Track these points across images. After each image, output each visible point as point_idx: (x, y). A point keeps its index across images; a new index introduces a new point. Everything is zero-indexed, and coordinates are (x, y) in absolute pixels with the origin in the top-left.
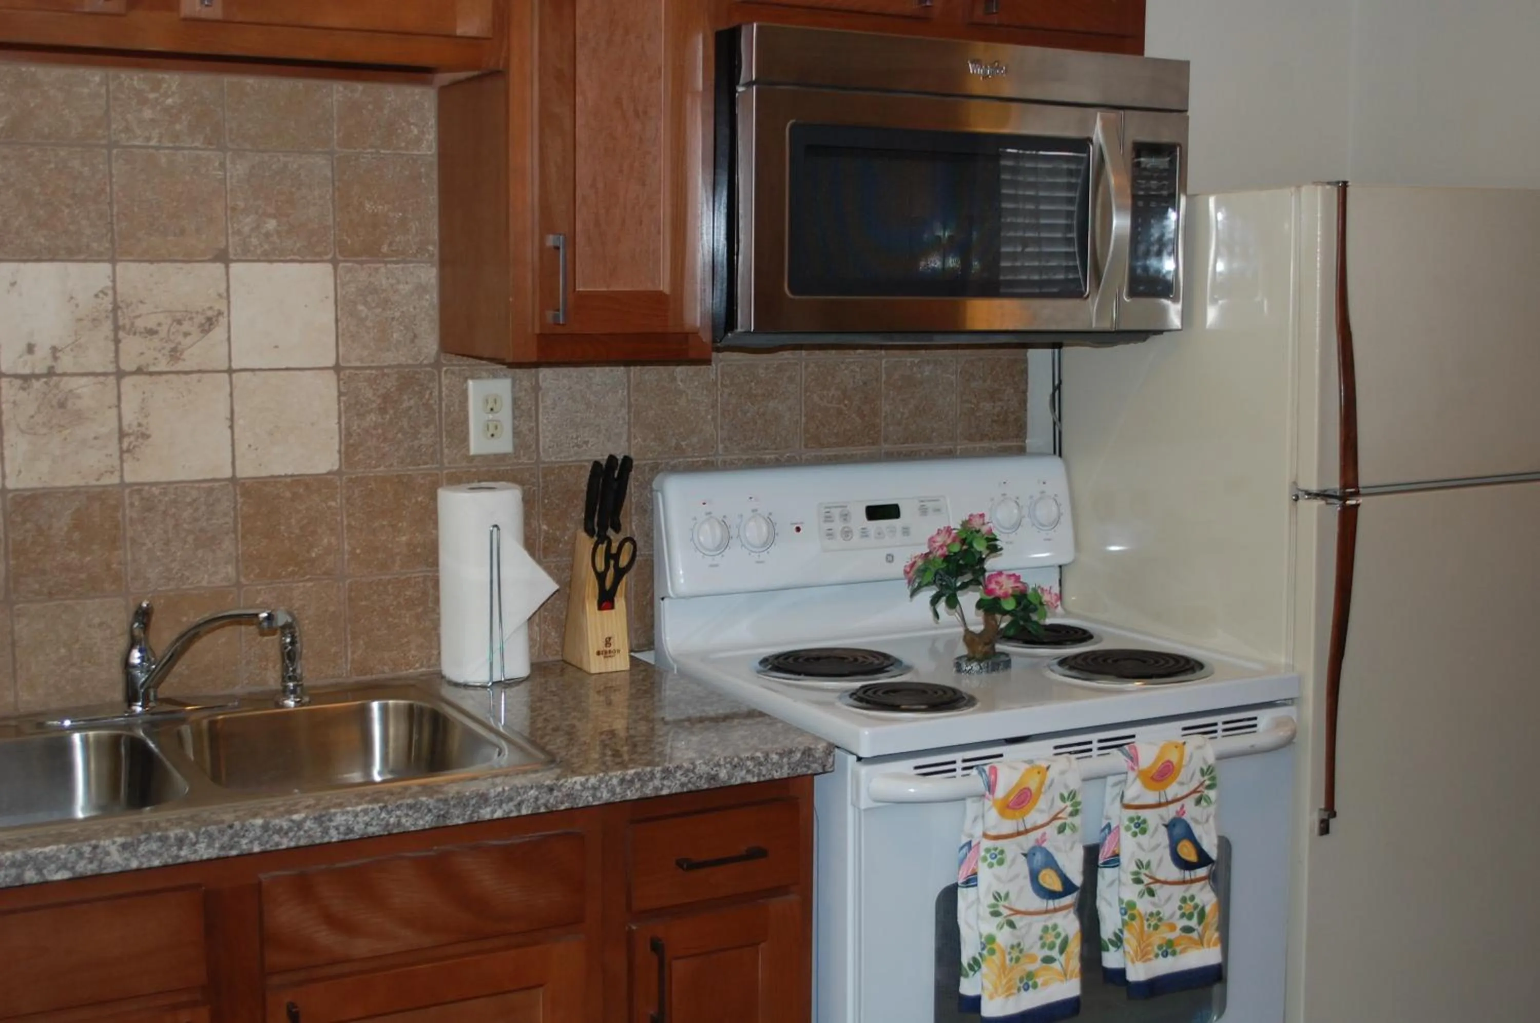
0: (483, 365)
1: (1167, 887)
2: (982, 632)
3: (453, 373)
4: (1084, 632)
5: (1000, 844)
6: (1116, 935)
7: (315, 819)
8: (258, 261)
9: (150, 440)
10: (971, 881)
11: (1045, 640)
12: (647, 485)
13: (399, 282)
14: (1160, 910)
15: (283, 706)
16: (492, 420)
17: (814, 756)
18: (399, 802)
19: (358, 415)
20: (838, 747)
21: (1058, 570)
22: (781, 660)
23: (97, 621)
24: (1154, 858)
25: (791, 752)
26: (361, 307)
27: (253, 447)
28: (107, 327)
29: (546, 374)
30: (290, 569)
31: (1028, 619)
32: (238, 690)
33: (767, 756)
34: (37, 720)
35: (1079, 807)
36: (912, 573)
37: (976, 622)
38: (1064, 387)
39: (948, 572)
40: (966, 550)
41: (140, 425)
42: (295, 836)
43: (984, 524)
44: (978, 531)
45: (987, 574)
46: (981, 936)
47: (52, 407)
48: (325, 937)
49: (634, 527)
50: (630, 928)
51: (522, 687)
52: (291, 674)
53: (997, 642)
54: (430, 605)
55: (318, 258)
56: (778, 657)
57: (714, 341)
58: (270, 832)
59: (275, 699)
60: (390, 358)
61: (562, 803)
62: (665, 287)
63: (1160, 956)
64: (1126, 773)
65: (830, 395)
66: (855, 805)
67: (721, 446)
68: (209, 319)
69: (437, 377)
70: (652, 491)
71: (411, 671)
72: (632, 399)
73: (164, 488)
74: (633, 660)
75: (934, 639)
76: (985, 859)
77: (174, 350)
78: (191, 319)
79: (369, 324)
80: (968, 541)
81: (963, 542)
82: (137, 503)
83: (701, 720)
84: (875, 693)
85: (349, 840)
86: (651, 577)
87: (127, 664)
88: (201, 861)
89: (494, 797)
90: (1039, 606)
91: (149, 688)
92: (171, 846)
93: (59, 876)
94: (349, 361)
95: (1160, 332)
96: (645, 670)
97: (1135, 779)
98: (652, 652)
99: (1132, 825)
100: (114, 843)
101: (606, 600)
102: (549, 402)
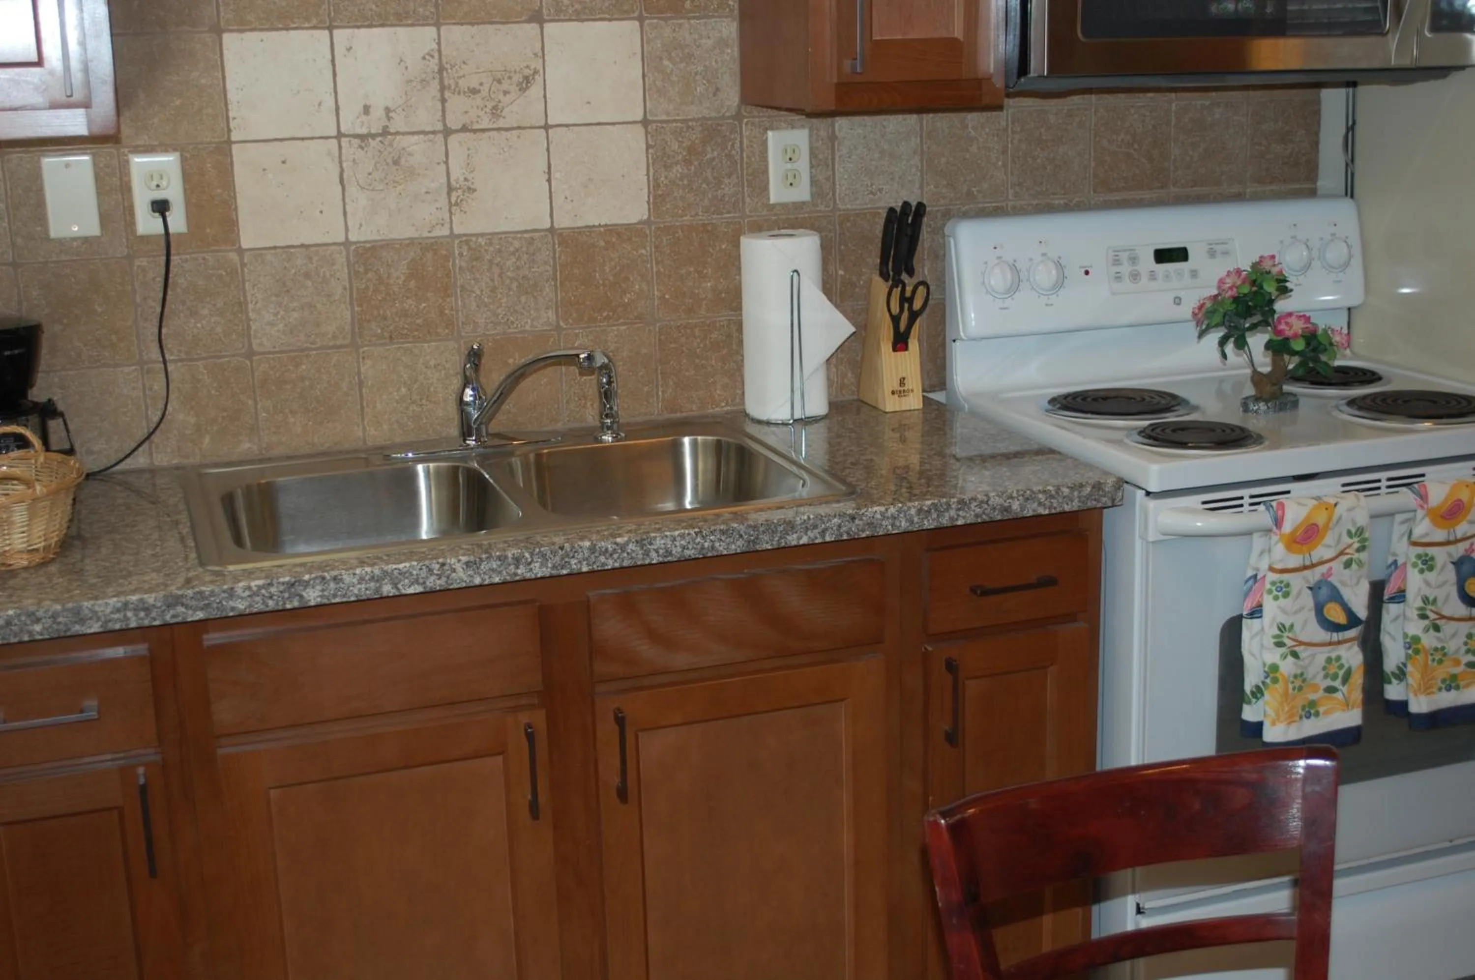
0: (782, 116)
1: (1453, 623)
2: (1270, 373)
3: (753, 124)
4: (1373, 373)
5: (1286, 577)
6: (1399, 668)
7: (637, 542)
8: (570, 20)
9: (475, 193)
10: (1256, 612)
11: (1334, 381)
12: (939, 231)
13: (701, 37)
14: (1445, 645)
15: (601, 441)
16: (791, 170)
17: (1103, 491)
18: (713, 528)
19: (665, 166)
20: (1127, 482)
21: (1346, 313)
22: (1069, 399)
23: (432, 363)
24: (1440, 594)
25: (1081, 486)
26: (666, 63)
27: (569, 200)
28: (435, 85)
29: (842, 124)
30: (605, 314)
31: (1317, 360)
32: (560, 426)
33: (1058, 489)
34: (384, 452)
35: (1366, 544)
36: (1200, 316)
37: (1264, 363)
38: (1358, 128)
39: (1238, 314)
40: (1255, 293)
41: (466, 179)
42: (619, 558)
43: (1274, 265)
44: (1269, 273)
45: (1276, 316)
46: (1264, 665)
47: (387, 164)
48: (646, 650)
49: (926, 272)
50: (926, 649)
51: (822, 424)
52: (609, 412)
53: (1285, 383)
54: (734, 347)
55: (626, 16)
56: (1066, 396)
57: (1007, 87)
58: (597, 554)
59: (593, 434)
60: (693, 111)
61: (863, 531)
62: (958, 33)
63: (1444, 690)
64: (1415, 511)
65: (1120, 139)
66: (1143, 538)
67: (1011, 192)
68: (526, 78)
69: (738, 130)
70: (944, 236)
71: (717, 409)
72: (925, 147)
73: (489, 239)
74: (926, 401)
75: (1221, 380)
76: (1270, 592)
77: (495, 108)
78: (510, 78)
79: (674, 78)
80: (1259, 281)
81: (1253, 283)
82: (465, 254)
83: (993, 457)
84: (1163, 430)
85: (669, 562)
86: (942, 321)
87: (461, 401)
88: (537, 579)
89: (801, 524)
90: (1328, 347)
91: (481, 423)
92: (510, 565)
93: (411, 591)
94: (656, 116)
95: (1463, 68)
96: (938, 409)
97: (1423, 519)
98: (944, 392)
99: (1419, 562)
100: (459, 561)
101: (900, 342)
102: (845, 151)
